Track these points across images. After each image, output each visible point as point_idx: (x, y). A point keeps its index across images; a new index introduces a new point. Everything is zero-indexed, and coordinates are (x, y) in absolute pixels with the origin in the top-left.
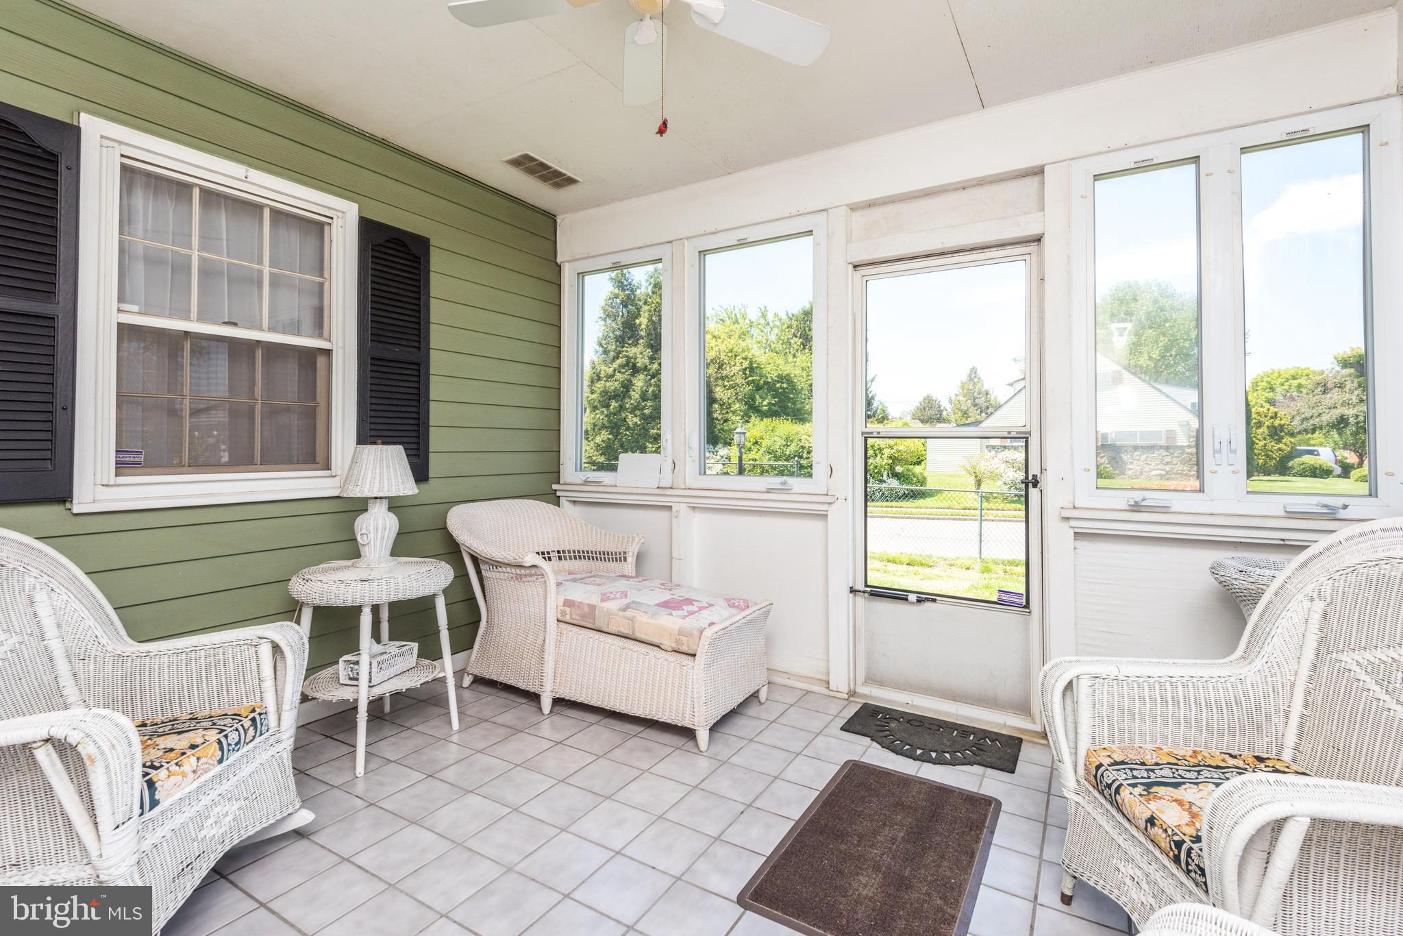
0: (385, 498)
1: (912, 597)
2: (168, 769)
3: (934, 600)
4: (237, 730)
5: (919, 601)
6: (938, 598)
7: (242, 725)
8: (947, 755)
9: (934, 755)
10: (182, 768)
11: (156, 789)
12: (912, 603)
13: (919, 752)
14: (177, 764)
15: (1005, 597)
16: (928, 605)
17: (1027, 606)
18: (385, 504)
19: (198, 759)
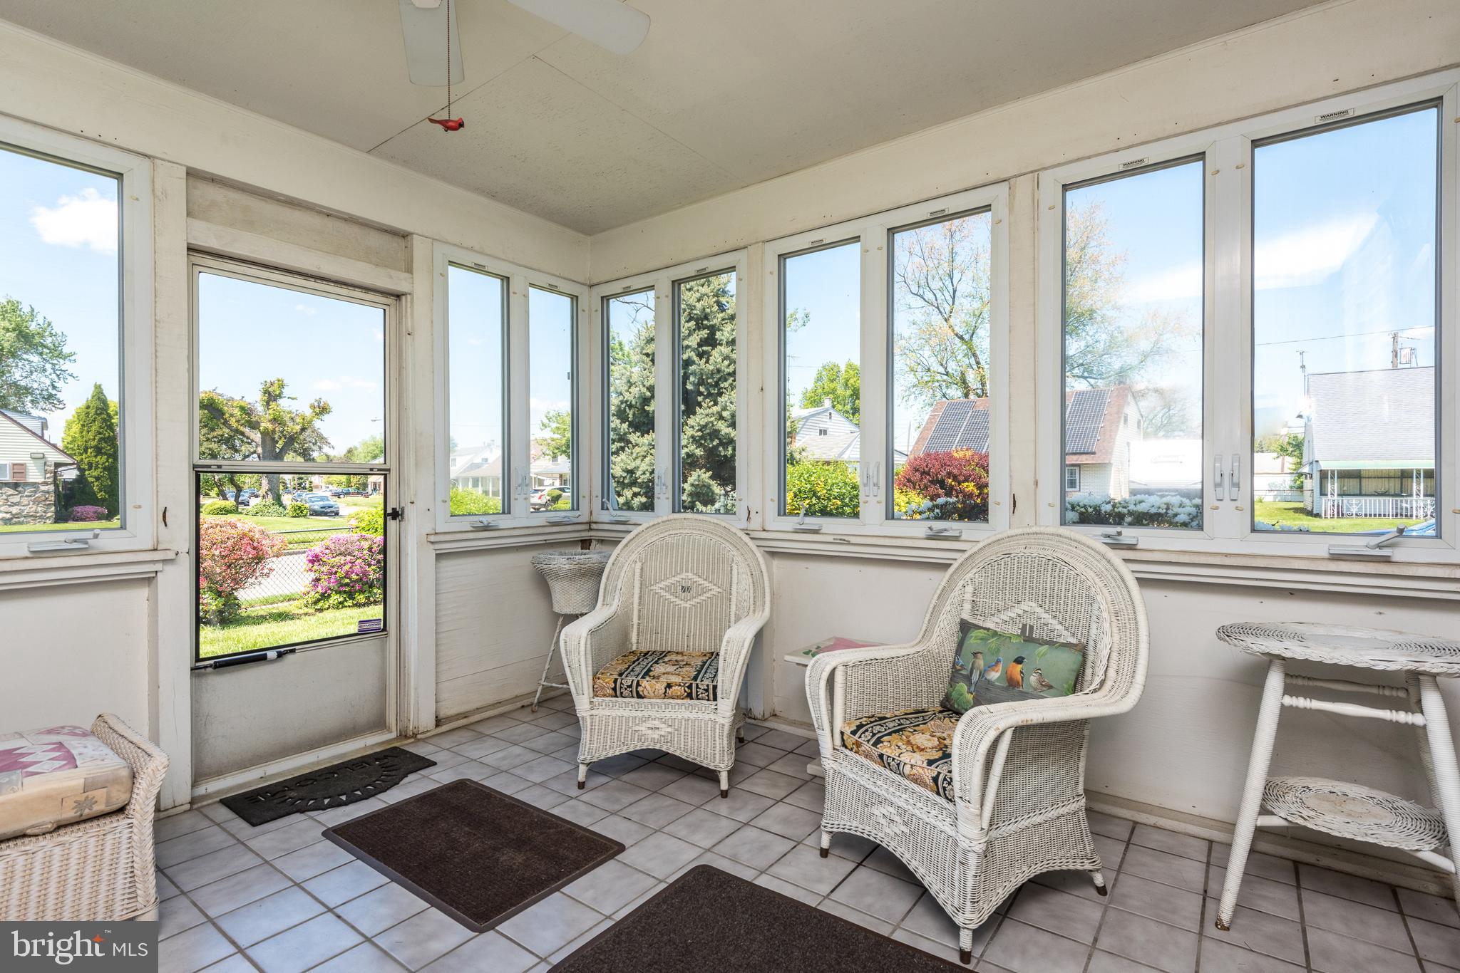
1: (272, 655)
3: (293, 651)
5: (280, 655)
6: (297, 647)
8: (359, 793)
9: (344, 798)
12: (272, 661)
13: (326, 801)
15: (366, 626)
16: (290, 657)
17: (385, 629)
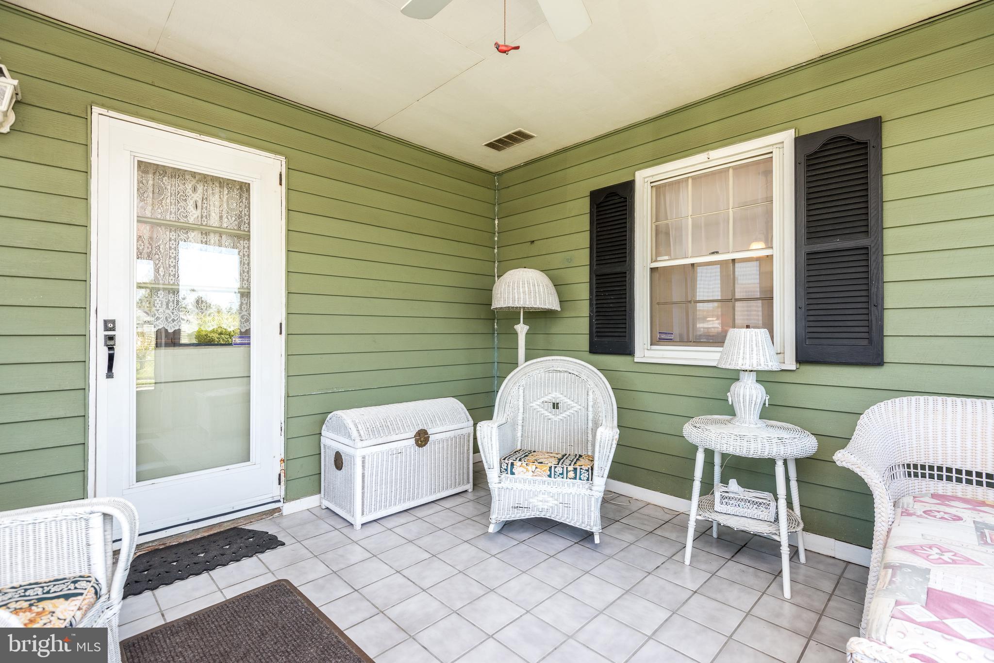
0: (755, 371)
2: (522, 463)
4: (563, 468)
7: (567, 468)
10: (527, 467)
11: (514, 468)
14: (527, 464)
18: (753, 376)
19: (536, 468)
